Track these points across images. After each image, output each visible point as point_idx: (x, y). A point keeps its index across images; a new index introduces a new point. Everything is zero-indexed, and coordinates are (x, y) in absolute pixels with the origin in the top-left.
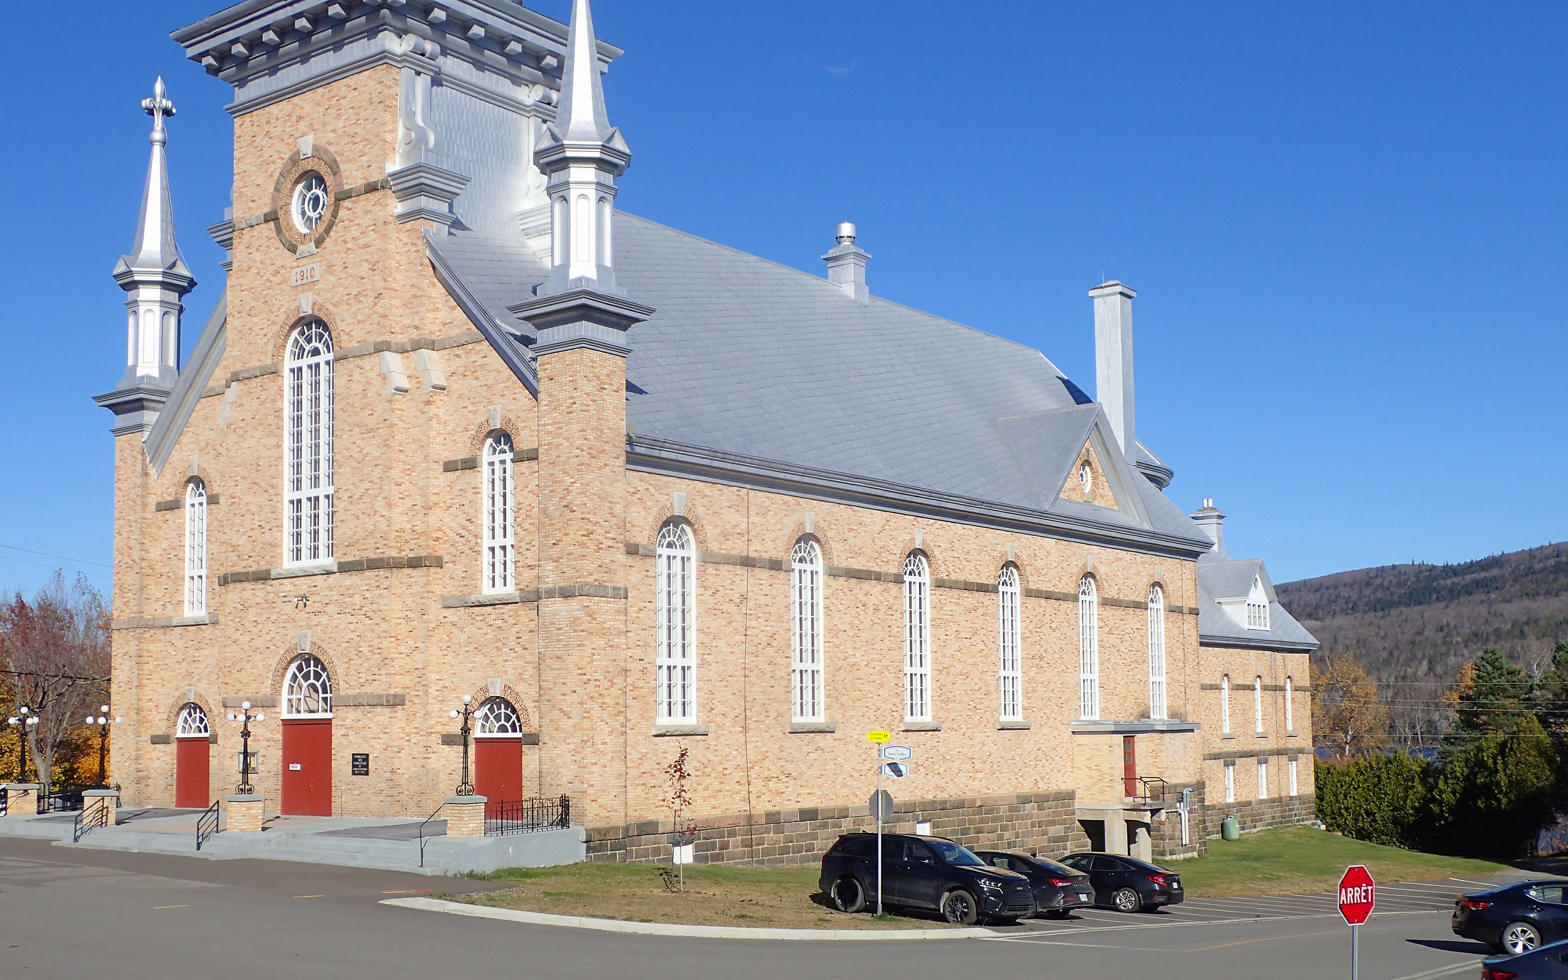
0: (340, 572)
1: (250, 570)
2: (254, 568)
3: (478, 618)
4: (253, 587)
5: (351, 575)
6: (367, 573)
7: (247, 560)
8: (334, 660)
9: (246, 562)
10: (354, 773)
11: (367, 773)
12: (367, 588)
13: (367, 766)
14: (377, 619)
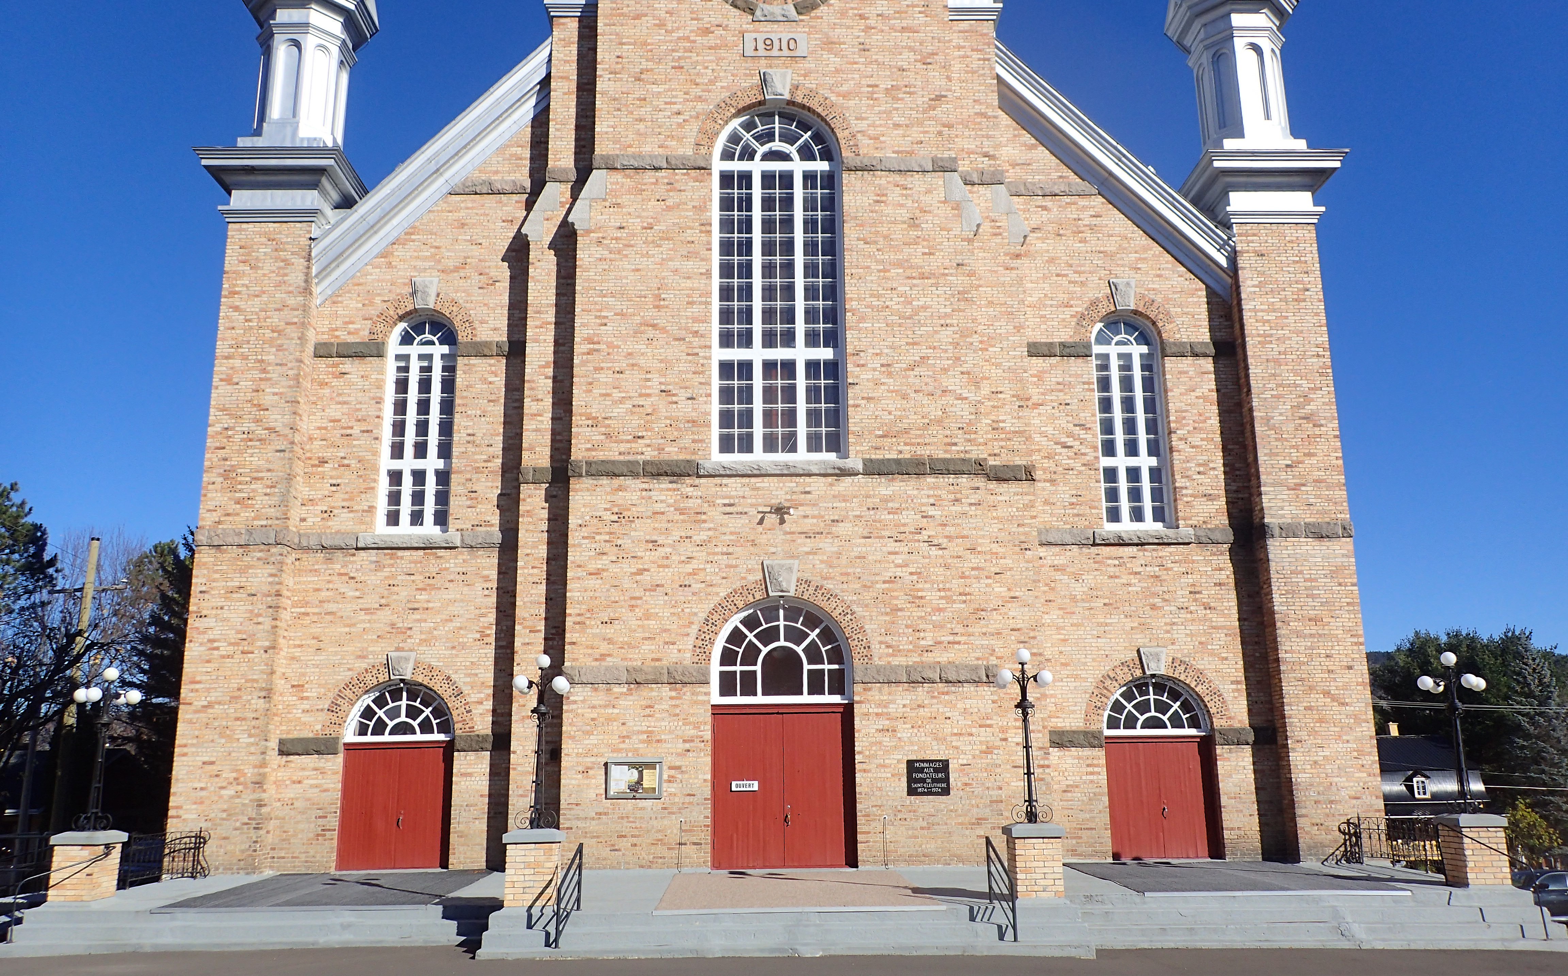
0: (866, 473)
1: (640, 458)
2: (649, 455)
3: (1110, 562)
4: (645, 486)
5: (893, 480)
6: (930, 480)
7: (628, 441)
8: (855, 608)
9: (628, 445)
10: (911, 792)
11: (946, 792)
12: (932, 501)
13: (947, 780)
14: (957, 548)
